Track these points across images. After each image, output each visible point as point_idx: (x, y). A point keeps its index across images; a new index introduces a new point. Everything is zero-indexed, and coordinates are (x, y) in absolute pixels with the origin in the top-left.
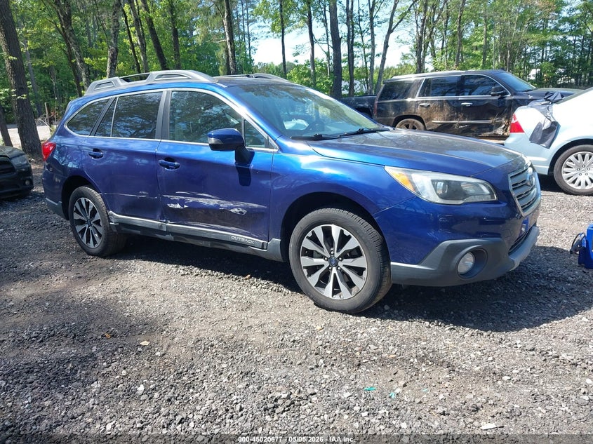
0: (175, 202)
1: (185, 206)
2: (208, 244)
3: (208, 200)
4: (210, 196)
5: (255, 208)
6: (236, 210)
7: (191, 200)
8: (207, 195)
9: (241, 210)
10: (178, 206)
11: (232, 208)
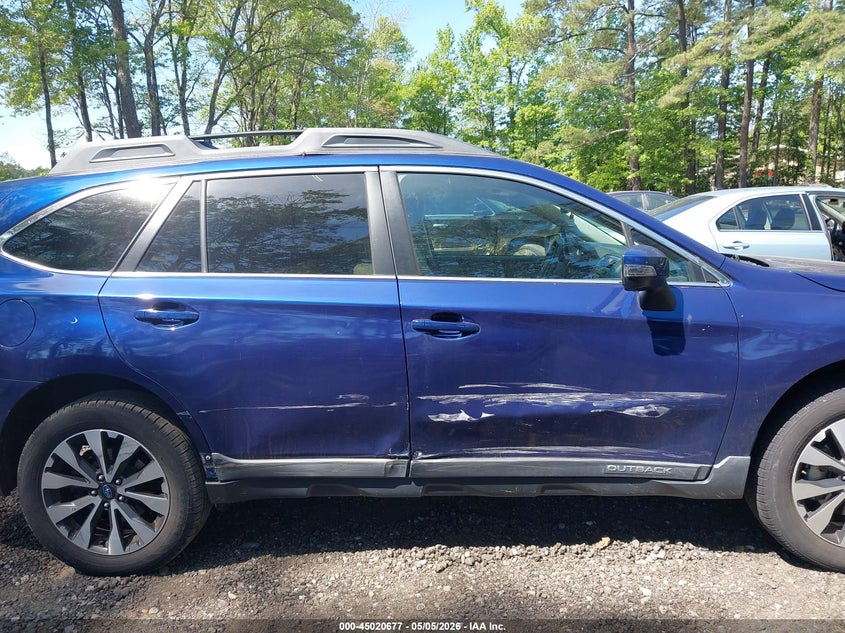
0: (454, 409)
1: (484, 415)
2: (534, 490)
3: (554, 395)
4: (564, 387)
5: (694, 401)
6: (640, 410)
7: (503, 399)
8: (552, 386)
9: (654, 408)
10: (463, 416)
11: (630, 406)
